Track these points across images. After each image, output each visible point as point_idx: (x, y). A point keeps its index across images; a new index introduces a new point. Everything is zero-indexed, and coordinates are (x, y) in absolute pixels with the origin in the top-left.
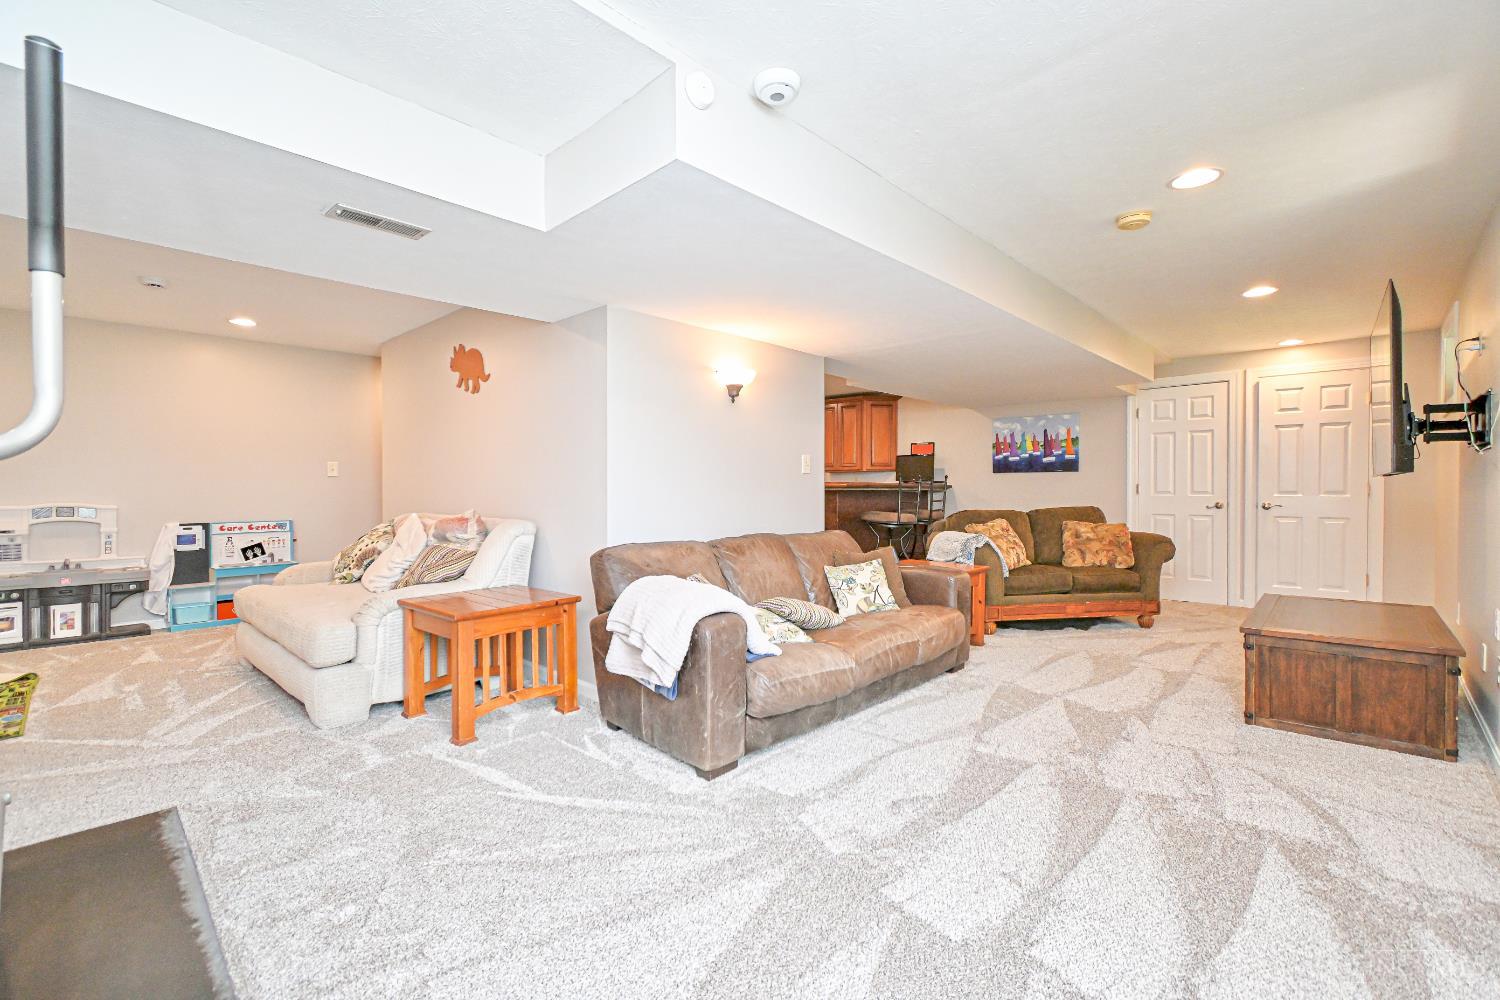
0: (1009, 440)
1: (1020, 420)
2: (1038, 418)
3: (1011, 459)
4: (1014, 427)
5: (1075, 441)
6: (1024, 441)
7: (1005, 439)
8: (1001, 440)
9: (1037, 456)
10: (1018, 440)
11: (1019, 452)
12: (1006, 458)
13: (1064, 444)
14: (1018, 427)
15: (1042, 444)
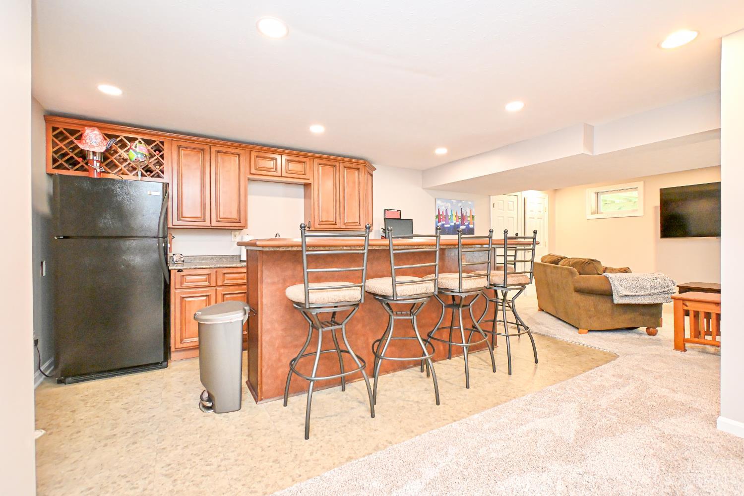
0: (445, 214)
1: (449, 201)
2: (459, 201)
3: (446, 226)
4: (447, 205)
5: (473, 217)
6: (452, 215)
7: (443, 212)
8: (441, 213)
9: (458, 225)
10: (449, 214)
11: (450, 221)
12: (443, 225)
13: (469, 219)
14: (449, 205)
15: (460, 217)
